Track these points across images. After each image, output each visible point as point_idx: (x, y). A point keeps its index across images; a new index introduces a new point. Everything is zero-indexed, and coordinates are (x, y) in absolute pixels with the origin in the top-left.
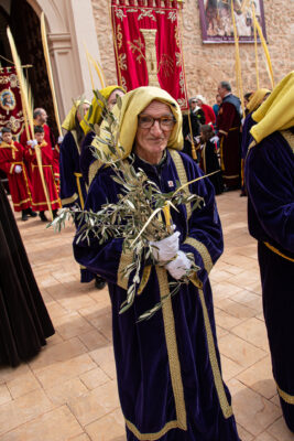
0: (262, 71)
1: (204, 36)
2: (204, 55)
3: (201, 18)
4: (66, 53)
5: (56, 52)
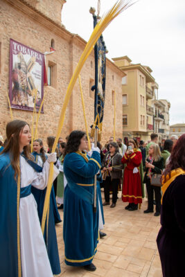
0: (40, 127)
2: (8, 114)
3: (9, 94)
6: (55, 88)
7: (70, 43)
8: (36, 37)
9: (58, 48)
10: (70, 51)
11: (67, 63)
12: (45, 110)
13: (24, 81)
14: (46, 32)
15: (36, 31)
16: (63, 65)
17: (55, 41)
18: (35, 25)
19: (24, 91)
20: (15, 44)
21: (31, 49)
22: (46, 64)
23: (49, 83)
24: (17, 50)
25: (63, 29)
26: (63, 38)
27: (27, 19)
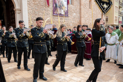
0: (67, 23)
1: (54, 13)
2: (53, 18)
3: (53, 9)
4: (19, 13)
5: (17, 13)
6: (73, 5)
12: (69, 15)
13: (60, 3)
19: (59, 7)
23: (70, 3)
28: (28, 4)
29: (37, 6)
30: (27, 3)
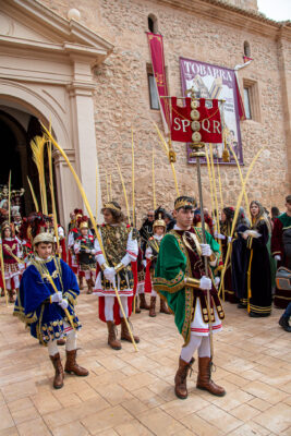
2: (189, 173)
5: (61, 164)
6: (258, 120)
7: (277, 40)
8: (219, 45)
9: (257, 54)
10: (279, 55)
11: (275, 76)
12: (246, 160)
14: (233, 33)
15: (217, 36)
16: (269, 81)
17: (251, 44)
18: (214, 27)
20: (187, 64)
21: (212, 66)
22: (240, 85)
23: (247, 115)
24: (191, 72)
25: (262, 19)
26: (263, 35)
27: (201, 21)
28: (97, 130)
29: (128, 135)
30: (94, 130)
